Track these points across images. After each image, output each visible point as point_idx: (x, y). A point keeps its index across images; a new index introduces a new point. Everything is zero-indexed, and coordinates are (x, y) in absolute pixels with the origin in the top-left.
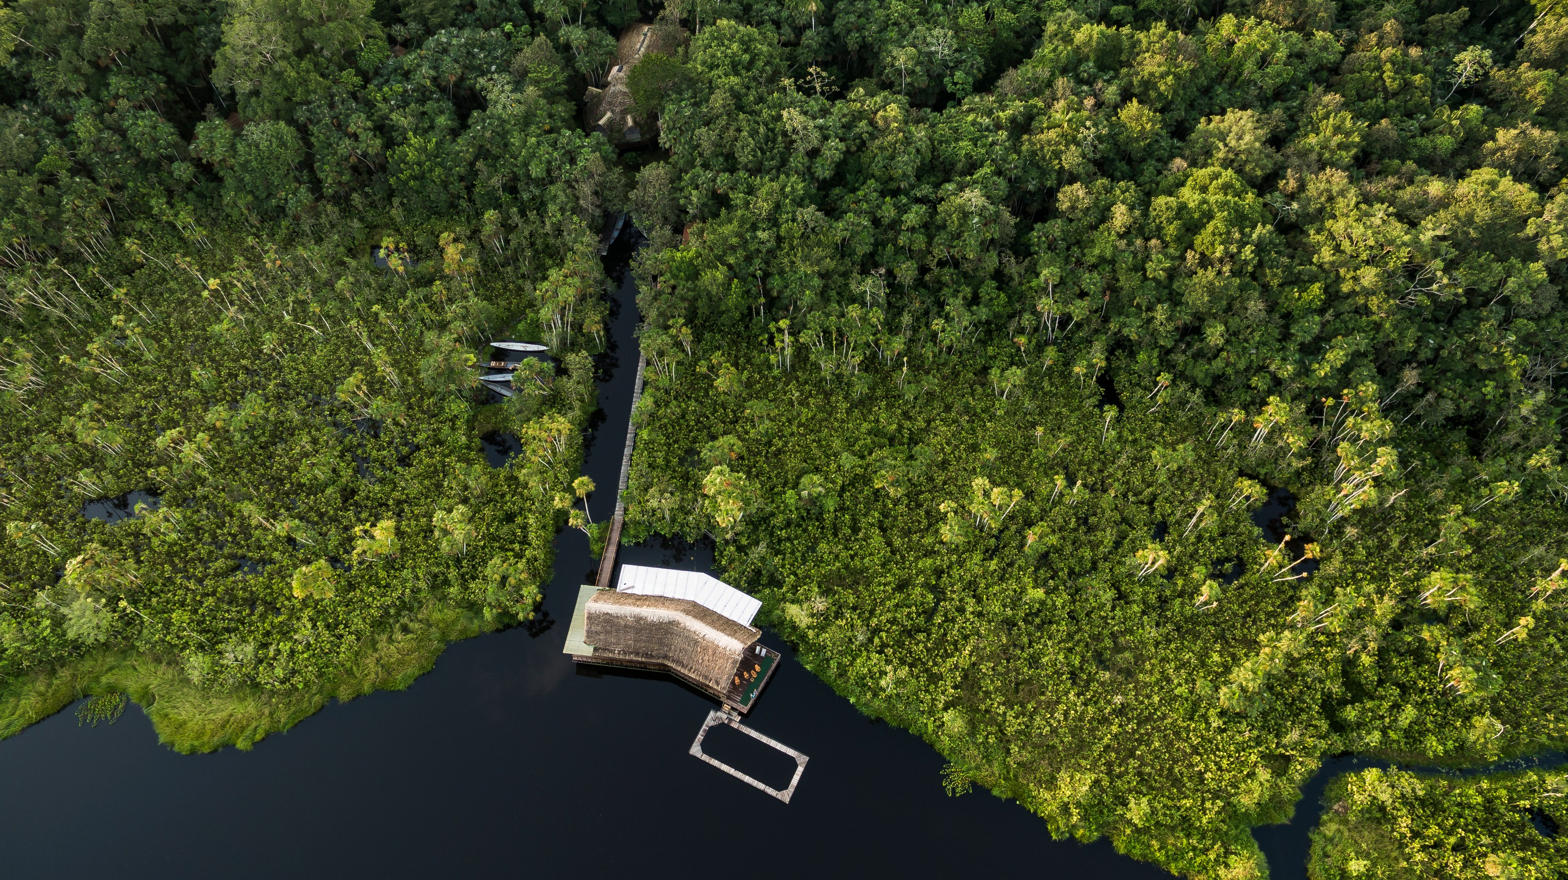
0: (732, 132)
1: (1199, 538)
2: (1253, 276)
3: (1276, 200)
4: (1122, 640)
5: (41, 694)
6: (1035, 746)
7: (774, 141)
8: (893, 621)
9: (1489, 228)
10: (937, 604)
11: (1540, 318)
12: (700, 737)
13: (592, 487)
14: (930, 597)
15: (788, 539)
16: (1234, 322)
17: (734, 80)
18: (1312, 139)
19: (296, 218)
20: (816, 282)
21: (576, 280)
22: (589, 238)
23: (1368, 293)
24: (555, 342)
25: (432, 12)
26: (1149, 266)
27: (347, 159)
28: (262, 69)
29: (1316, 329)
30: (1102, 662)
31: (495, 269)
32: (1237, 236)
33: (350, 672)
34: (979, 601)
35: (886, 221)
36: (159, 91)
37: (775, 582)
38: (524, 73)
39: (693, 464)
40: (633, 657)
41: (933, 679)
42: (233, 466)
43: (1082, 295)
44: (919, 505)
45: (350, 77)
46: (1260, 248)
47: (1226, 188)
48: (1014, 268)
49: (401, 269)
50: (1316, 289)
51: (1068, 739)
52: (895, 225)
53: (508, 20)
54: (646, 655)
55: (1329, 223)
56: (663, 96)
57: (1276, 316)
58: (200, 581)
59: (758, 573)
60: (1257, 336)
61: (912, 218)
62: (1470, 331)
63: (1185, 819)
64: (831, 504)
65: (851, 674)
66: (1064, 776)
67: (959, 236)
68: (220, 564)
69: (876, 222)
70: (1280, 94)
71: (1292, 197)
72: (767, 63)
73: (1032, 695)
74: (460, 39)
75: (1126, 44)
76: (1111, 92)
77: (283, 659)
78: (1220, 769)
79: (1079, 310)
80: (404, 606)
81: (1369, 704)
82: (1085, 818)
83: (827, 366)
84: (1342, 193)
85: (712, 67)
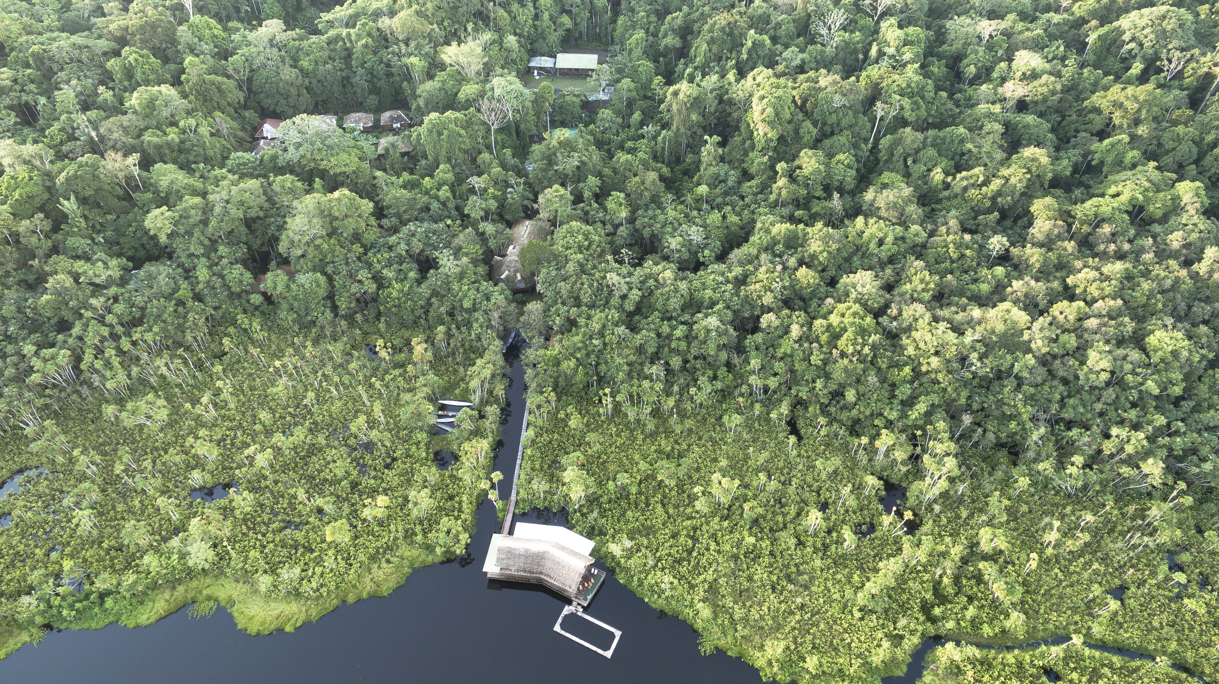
0: (578, 285)
1: (847, 511)
2: (872, 362)
3: (884, 320)
4: (801, 568)
5: (167, 601)
6: (752, 627)
7: (602, 290)
8: (669, 555)
9: (1004, 336)
10: (694, 545)
11: (1037, 386)
12: (560, 620)
13: (501, 477)
14: (690, 542)
15: (610, 510)
16: (862, 389)
17: (580, 256)
18: (908, 286)
19: (322, 328)
20: (625, 367)
21: (490, 366)
22: (498, 342)
23: (937, 372)
24: (477, 400)
25: (404, 212)
26: (813, 358)
27: (354, 294)
28: (308, 244)
29: (909, 392)
30: (790, 581)
31: (441, 359)
32: (860, 341)
33: (354, 586)
34: (718, 544)
35: (664, 334)
36: (244, 254)
37: (602, 533)
38: (460, 248)
39: (556, 469)
40: (522, 573)
41: (692, 587)
42: (285, 468)
43: (775, 374)
44: (684, 492)
45: (357, 249)
46: (874, 347)
47: (855, 314)
48: (736, 360)
49: (387, 358)
50: (907, 370)
51: (770, 622)
52: (669, 337)
53: (449, 217)
54: (530, 572)
55: (914, 333)
56: (539, 262)
57: (886, 385)
58: (264, 535)
59: (593, 528)
60: (875, 395)
61: (679, 332)
62: (999, 393)
63: (840, 670)
64: (634, 490)
65: (646, 583)
66: (768, 643)
67: (705, 342)
68: (275, 525)
69: (659, 335)
70: (891, 260)
71: (895, 318)
72: (598, 246)
73: (749, 598)
74: (421, 228)
75: (801, 234)
76: (792, 262)
77: (316, 577)
78: (860, 641)
79: (773, 383)
80: (389, 548)
81: (949, 606)
82: (781, 668)
83: (631, 414)
84: (922, 316)
85: (567, 248)
